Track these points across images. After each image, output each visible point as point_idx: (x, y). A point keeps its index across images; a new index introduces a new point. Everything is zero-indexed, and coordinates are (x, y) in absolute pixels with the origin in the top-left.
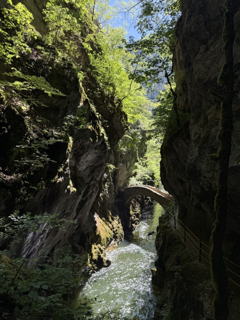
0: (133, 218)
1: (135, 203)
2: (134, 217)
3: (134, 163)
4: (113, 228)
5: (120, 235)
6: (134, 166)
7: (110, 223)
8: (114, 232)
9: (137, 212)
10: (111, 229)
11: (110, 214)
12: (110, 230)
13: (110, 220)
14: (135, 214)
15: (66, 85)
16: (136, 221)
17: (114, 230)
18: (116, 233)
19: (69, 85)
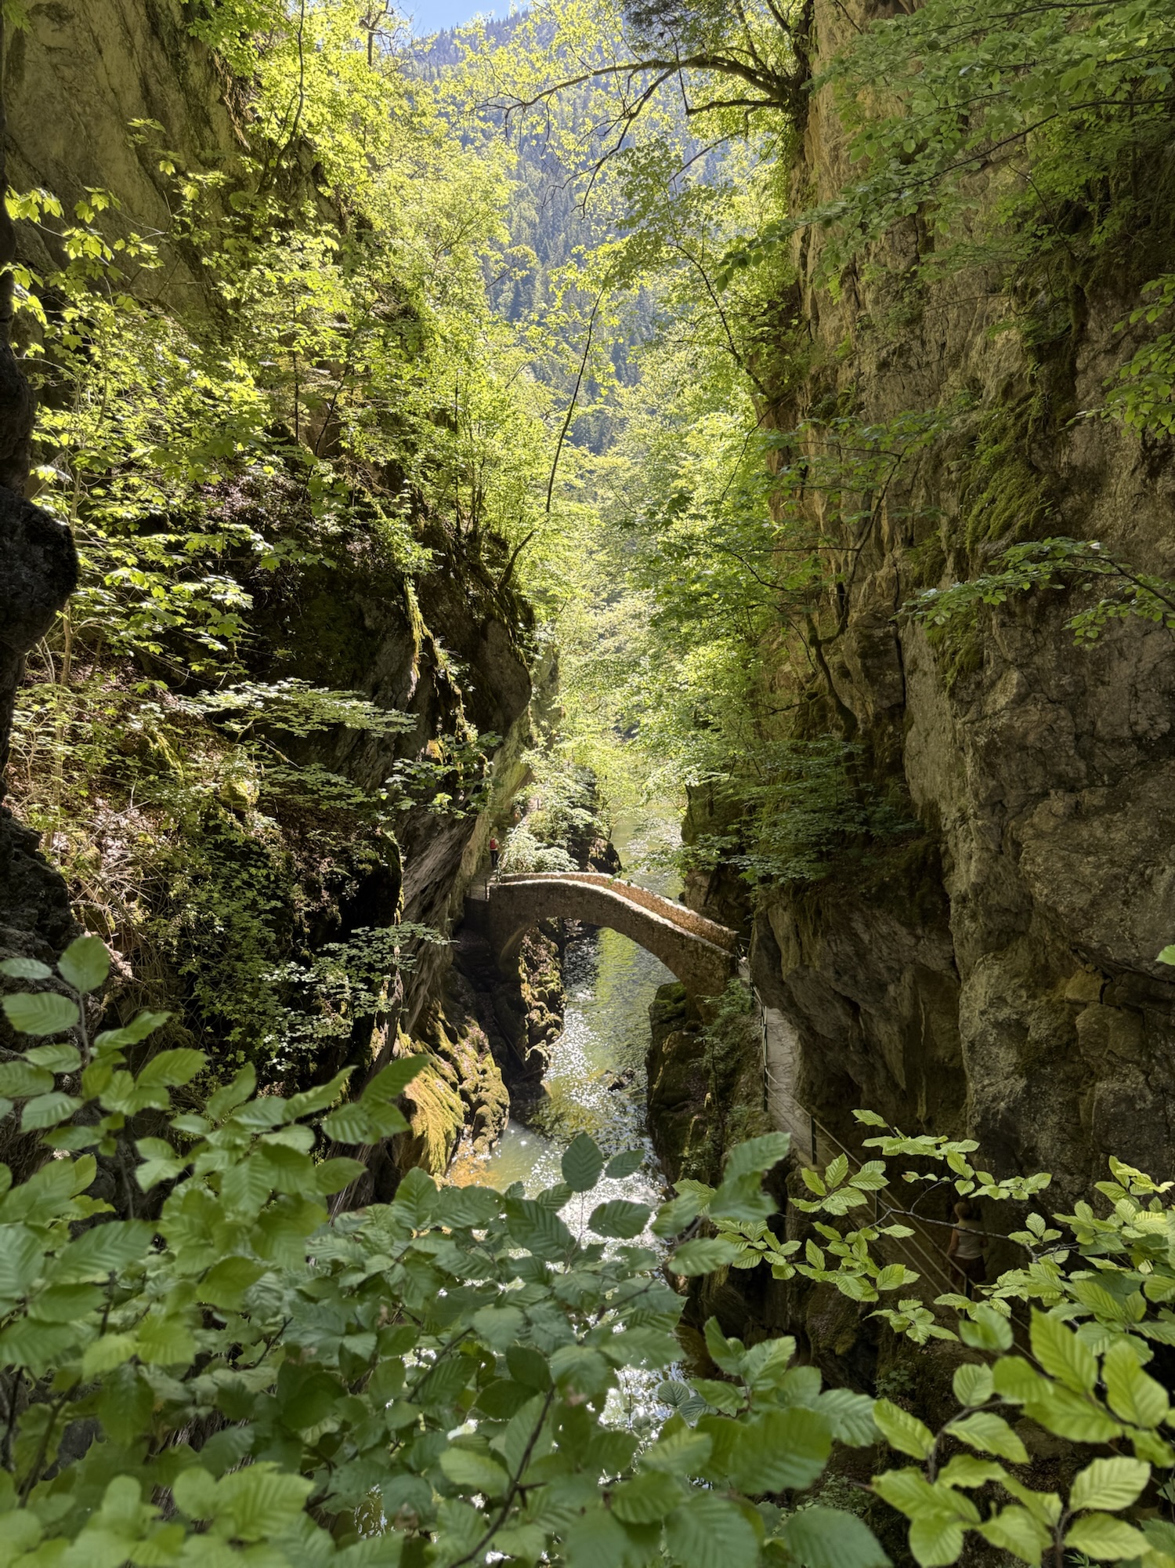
0: (535, 1015)
1: (536, 940)
2: (541, 1009)
3: (518, 752)
4: (461, 1079)
5: (496, 1107)
6: (517, 768)
7: (446, 1056)
8: (464, 1096)
9: (552, 986)
10: (454, 1086)
11: (442, 1016)
12: (449, 1090)
13: (445, 1043)
14: (542, 995)
15: (361, 617)
16: (548, 1026)
17: (466, 1085)
18: (474, 1098)
19: (375, 613)
